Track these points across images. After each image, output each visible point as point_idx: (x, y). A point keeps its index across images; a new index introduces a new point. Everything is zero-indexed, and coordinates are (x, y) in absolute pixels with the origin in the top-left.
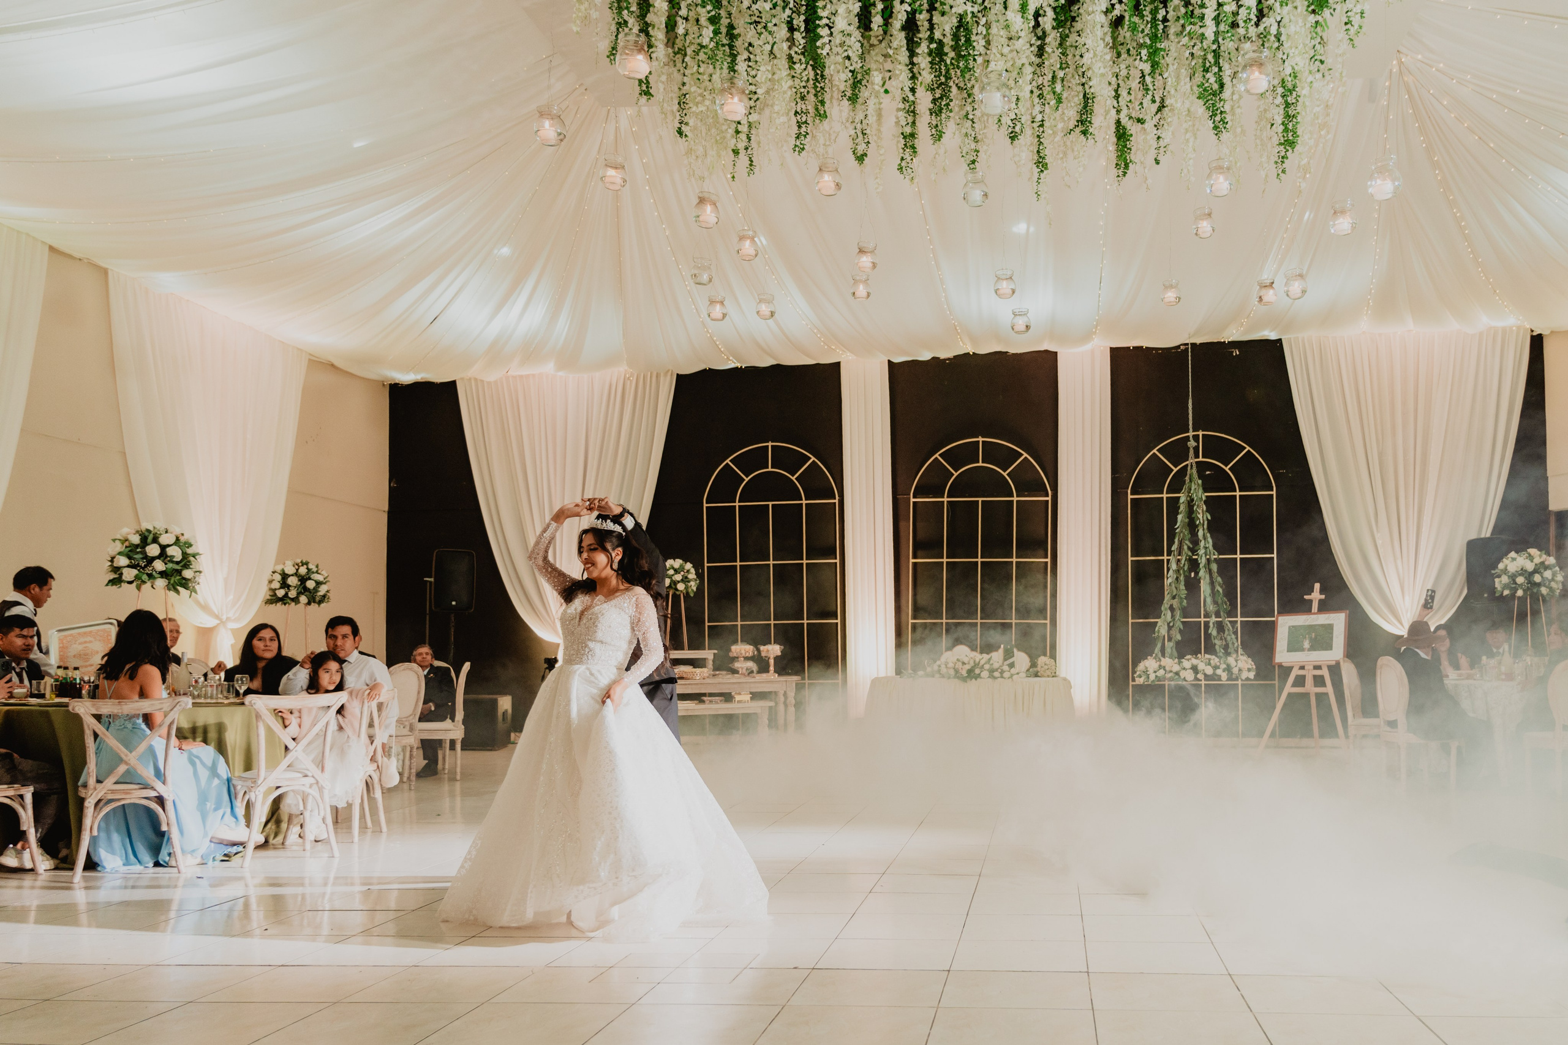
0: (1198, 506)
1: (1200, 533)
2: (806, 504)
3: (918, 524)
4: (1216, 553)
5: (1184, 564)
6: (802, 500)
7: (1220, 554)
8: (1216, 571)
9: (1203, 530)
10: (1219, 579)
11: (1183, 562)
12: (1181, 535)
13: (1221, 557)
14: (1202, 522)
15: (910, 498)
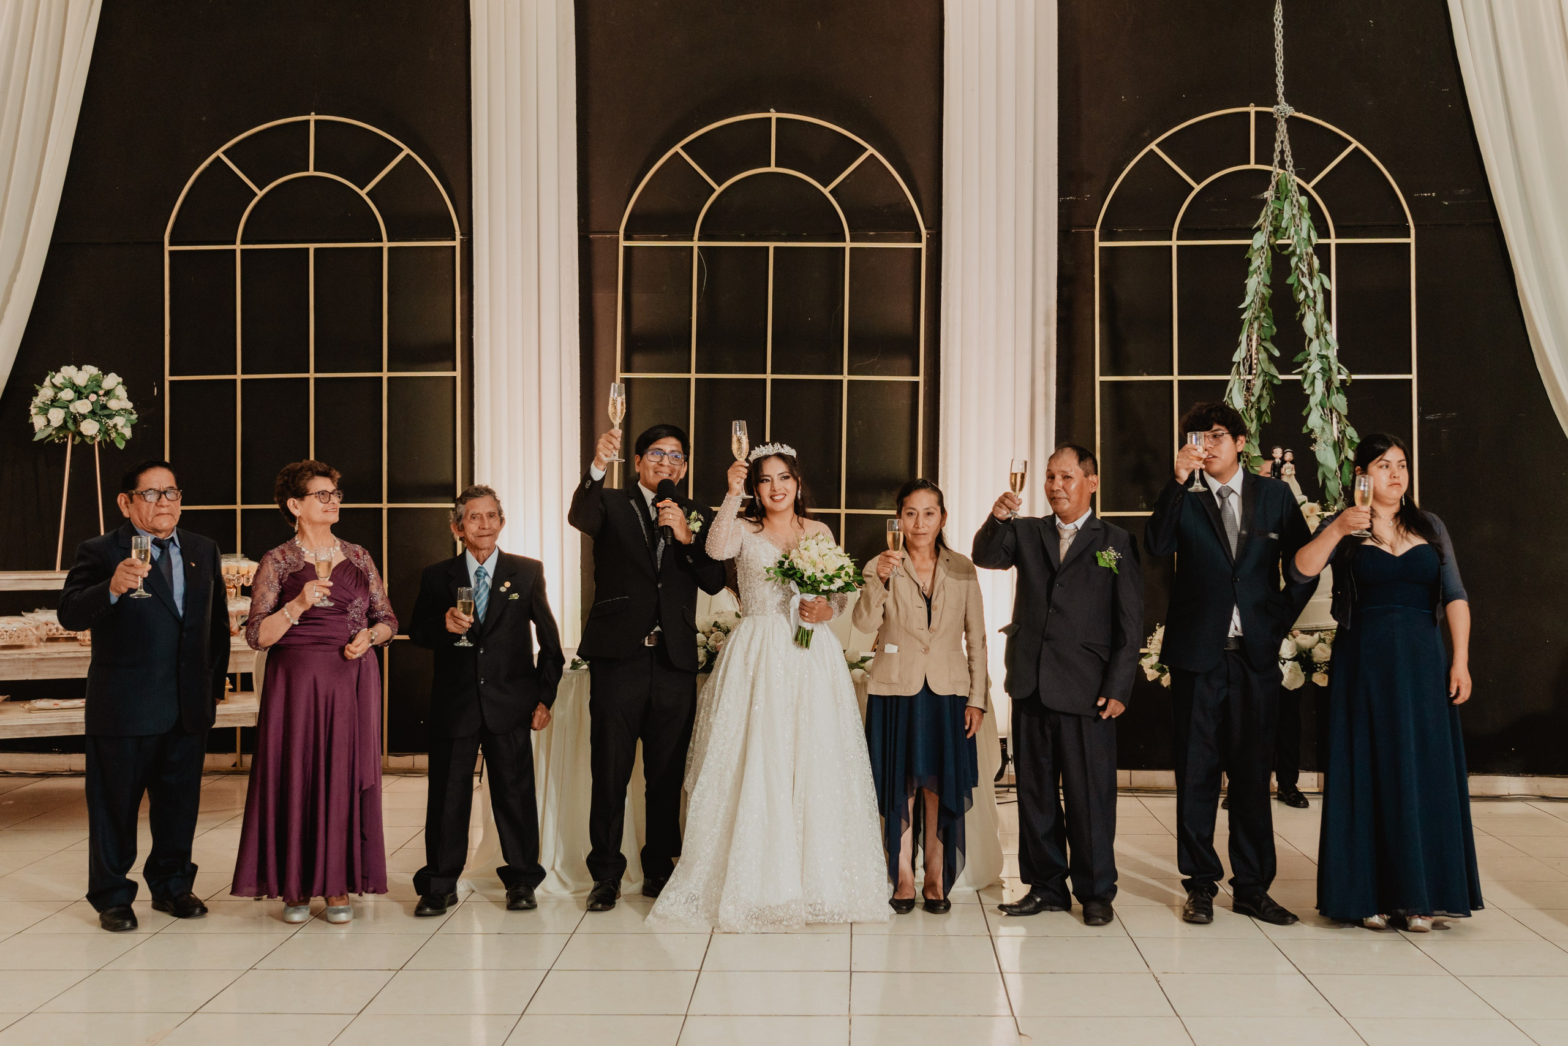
0: (1300, 259)
1: (1309, 324)
2: (390, 249)
3: (638, 298)
4: (1344, 370)
5: (1260, 396)
6: (381, 240)
7: (1352, 371)
8: (1344, 411)
9: (1315, 315)
10: (1351, 432)
11: (1256, 391)
12: (1256, 325)
13: (1354, 377)
14: (1311, 294)
15: (618, 238)
